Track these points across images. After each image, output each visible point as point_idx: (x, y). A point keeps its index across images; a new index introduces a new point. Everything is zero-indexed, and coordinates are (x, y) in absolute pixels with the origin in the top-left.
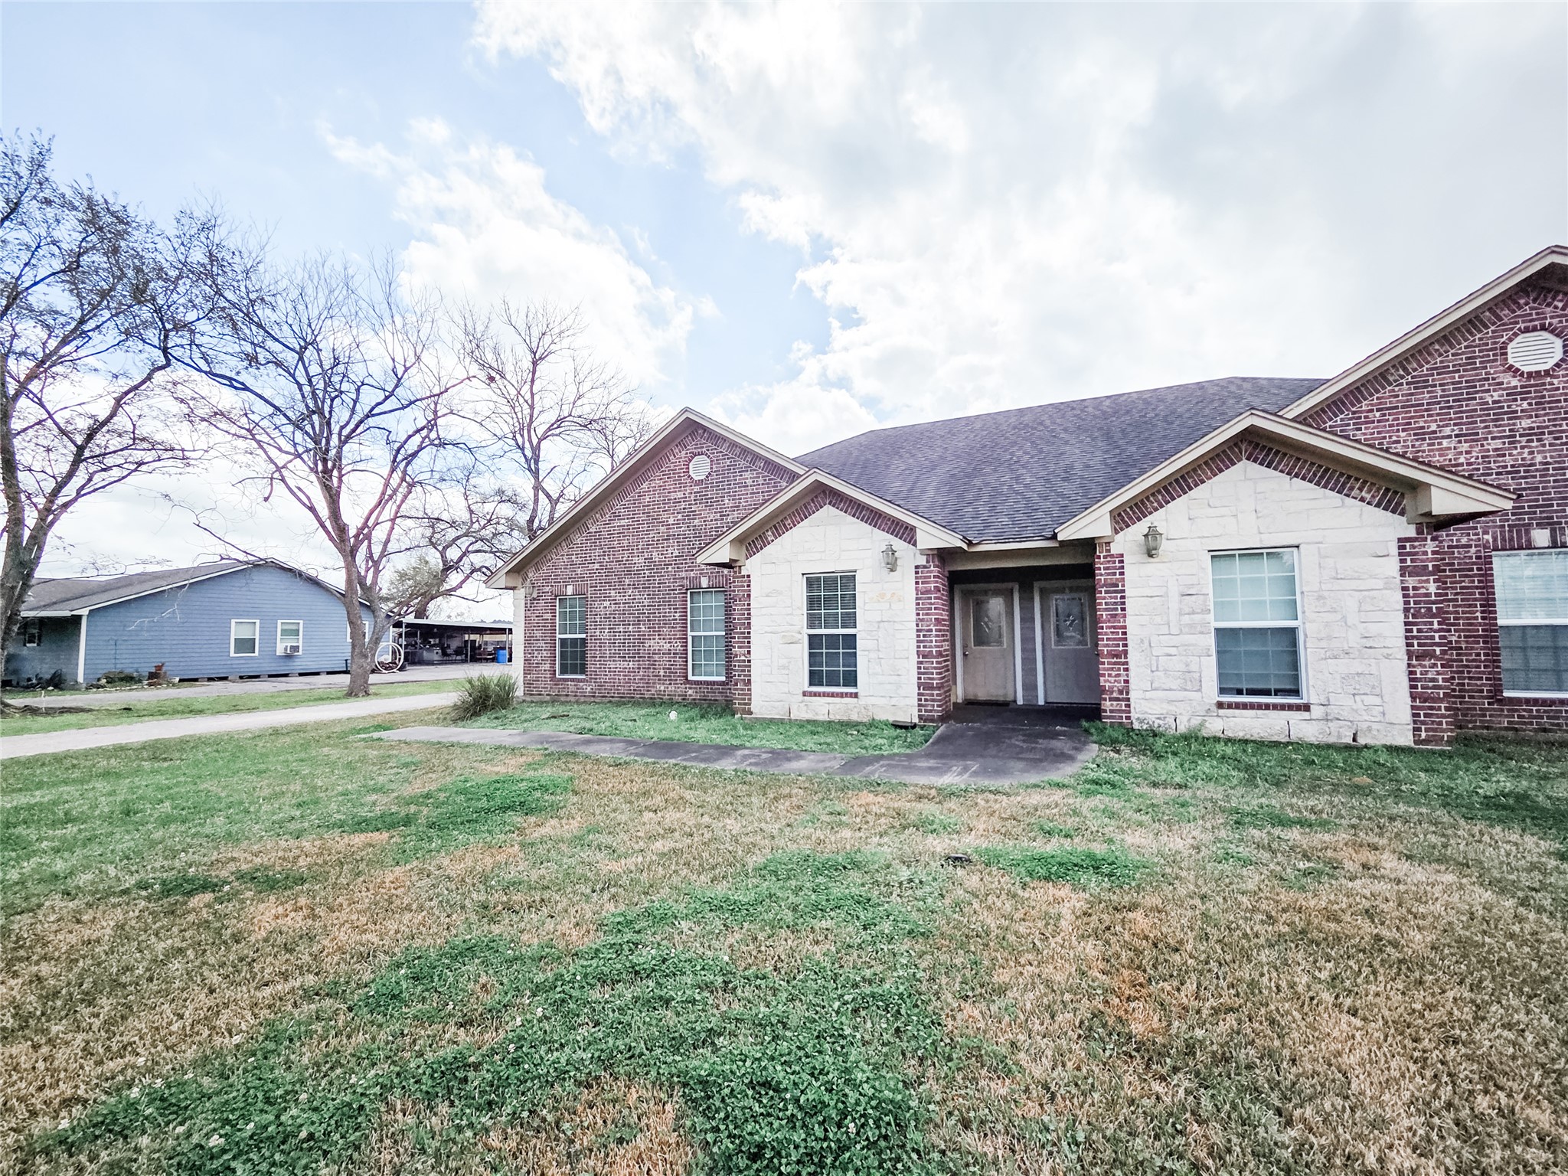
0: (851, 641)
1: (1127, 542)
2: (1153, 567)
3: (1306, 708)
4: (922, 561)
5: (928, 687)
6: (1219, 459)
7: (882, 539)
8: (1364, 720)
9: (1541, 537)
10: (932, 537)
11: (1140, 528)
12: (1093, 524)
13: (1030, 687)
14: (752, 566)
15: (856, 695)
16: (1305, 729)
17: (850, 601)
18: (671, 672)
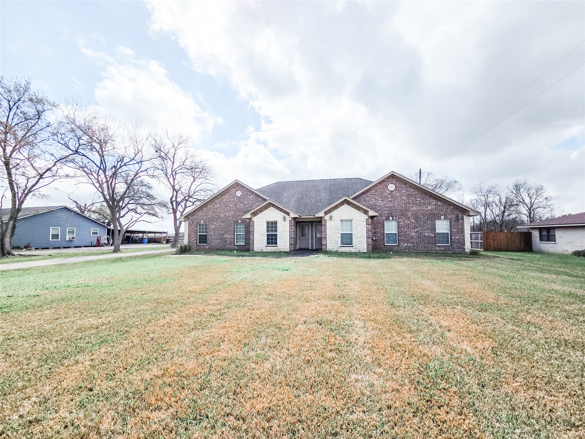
0: (276, 235)
1: (327, 217)
2: (331, 222)
3: (353, 246)
4: (291, 219)
5: (291, 244)
6: (342, 204)
7: (283, 214)
8: (361, 248)
9: (391, 218)
10: (293, 215)
11: (329, 215)
12: (321, 214)
13: (312, 245)
14: (255, 219)
15: (277, 246)
16: (353, 250)
17: (276, 227)
18: (230, 243)
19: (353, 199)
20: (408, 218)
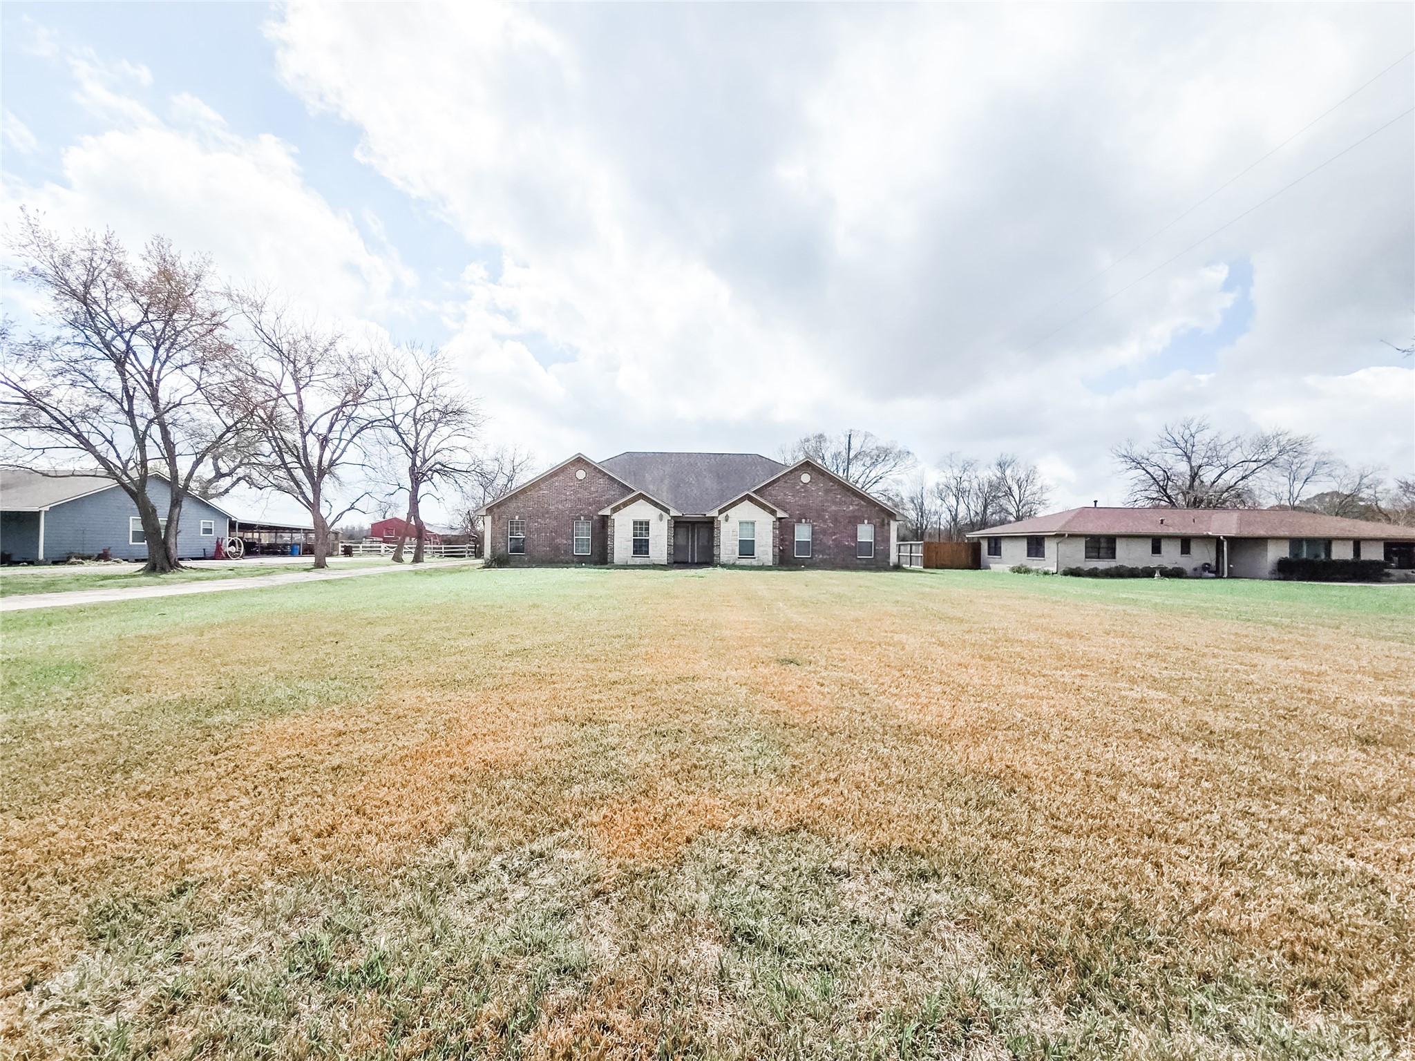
0: (647, 541)
1: (721, 517)
2: (726, 524)
3: (755, 557)
4: (670, 518)
5: (670, 553)
6: (742, 500)
7: (659, 511)
8: (765, 561)
9: (804, 521)
10: (674, 513)
11: (725, 514)
12: (714, 513)
13: (693, 557)
14: (615, 516)
15: (648, 556)
16: (754, 562)
17: (647, 529)
18: (566, 553)
19: (754, 492)
20: (825, 521)
